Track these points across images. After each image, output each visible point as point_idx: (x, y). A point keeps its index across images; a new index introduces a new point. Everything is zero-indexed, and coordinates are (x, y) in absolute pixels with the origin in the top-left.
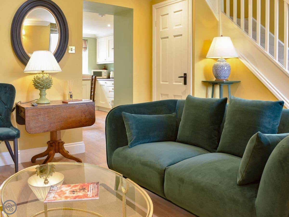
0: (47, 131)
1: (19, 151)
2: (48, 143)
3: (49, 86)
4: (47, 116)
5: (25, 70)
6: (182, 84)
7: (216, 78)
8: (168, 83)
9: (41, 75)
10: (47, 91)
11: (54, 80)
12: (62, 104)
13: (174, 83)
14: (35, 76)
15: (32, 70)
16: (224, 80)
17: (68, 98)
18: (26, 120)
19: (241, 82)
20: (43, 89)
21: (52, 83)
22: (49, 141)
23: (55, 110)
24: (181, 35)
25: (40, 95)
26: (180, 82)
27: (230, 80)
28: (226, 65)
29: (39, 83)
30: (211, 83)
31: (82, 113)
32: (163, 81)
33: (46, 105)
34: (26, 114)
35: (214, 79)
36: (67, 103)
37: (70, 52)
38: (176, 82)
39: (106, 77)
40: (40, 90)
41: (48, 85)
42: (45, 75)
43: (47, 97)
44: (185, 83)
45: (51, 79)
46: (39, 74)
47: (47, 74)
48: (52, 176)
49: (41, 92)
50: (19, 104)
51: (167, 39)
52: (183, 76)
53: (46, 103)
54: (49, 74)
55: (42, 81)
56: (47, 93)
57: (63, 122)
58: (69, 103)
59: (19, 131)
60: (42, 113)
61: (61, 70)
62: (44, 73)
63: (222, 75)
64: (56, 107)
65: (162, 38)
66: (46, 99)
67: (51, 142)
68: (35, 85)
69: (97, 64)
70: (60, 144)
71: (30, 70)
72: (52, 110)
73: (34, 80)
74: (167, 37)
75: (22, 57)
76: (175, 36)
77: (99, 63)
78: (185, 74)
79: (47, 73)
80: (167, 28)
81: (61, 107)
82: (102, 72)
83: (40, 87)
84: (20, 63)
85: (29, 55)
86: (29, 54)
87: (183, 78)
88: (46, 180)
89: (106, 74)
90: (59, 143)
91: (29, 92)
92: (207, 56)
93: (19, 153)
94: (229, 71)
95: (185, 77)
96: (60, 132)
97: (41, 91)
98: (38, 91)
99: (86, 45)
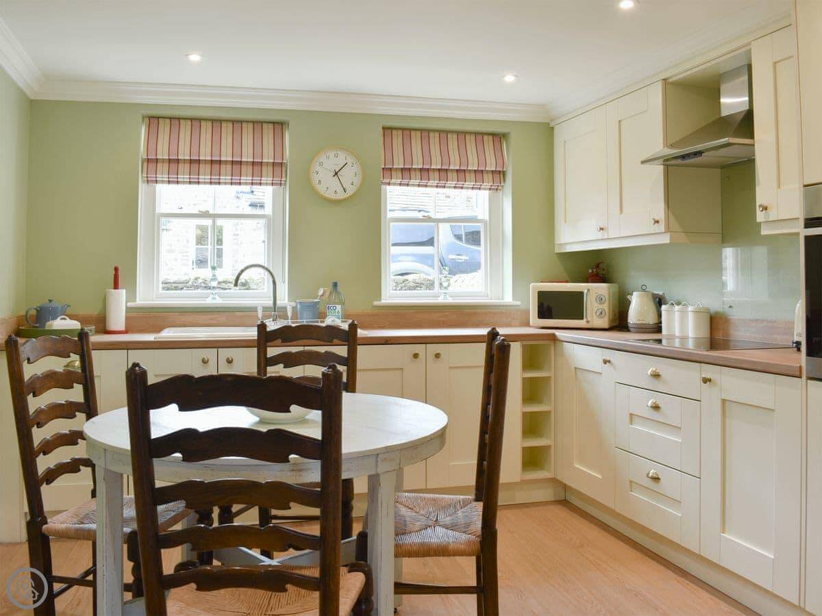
39: (604, 323)
69: (557, 251)
77: (569, 249)
82: (582, 293)
89: (605, 307)
99: (500, 162)
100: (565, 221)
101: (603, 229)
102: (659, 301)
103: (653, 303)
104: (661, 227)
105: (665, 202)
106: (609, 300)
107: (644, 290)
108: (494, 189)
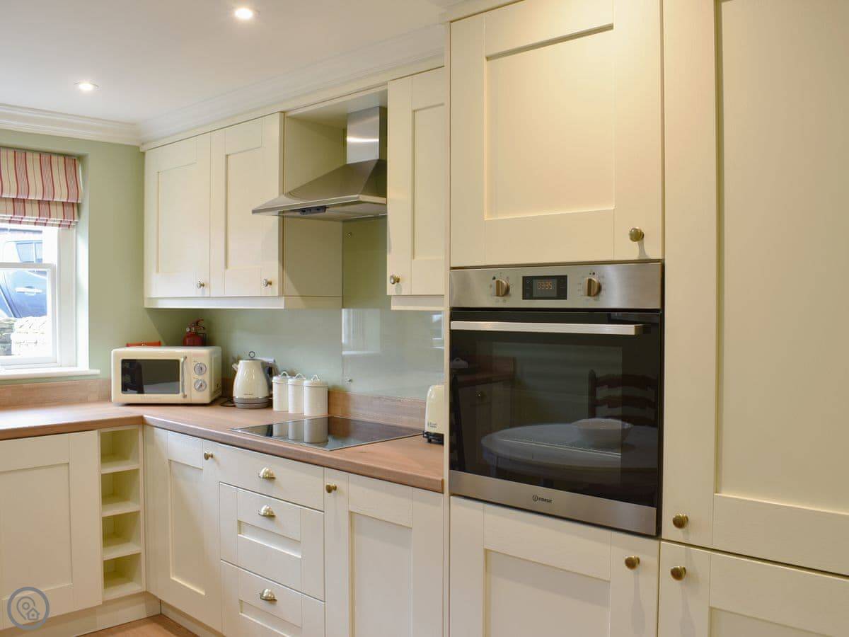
39: (205, 397)
69: (147, 305)
82: (177, 362)
99: (73, 191)
100: (158, 271)
101: (203, 285)
102: (270, 371)
103: (262, 373)
104: (275, 290)
105: (279, 259)
106: (211, 369)
107: (252, 359)
108: (65, 226)
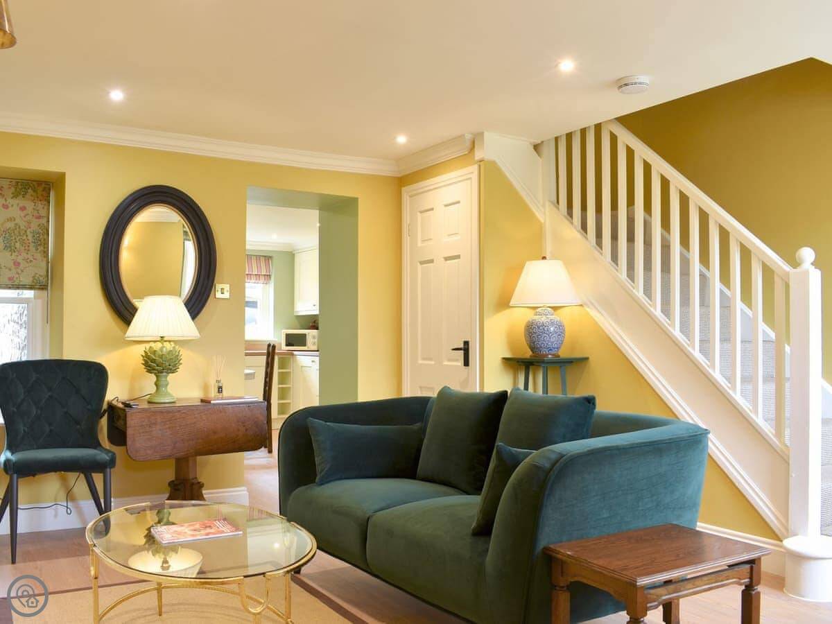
0: (169, 457)
1: (112, 499)
2: (171, 484)
3: (174, 367)
4: (169, 428)
5: (126, 336)
6: (460, 364)
7: (532, 351)
8: (433, 363)
9: (159, 345)
10: (171, 377)
11: (185, 355)
12: (199, 404)
13: (446, 363)
14: (148, 346)
15: (141, 335)
16: (550, 356)
17: (213, 393)
18: (128, 433)
19: (591, 359)
20: (162, 373)
21: (181, 362)
22: (173, 481)
23: (183, 415)
24: (458, 257)
25: (156, 384)
26: (457, 360)
27: (564, 353)
28: (552, 323)
29: (153, 361)
30: (522, 362)
31: (240, 423)
32: (424, 359)
33: (167, 405)
34: (128, 423)
35: (528, 354)
36: (209, 402)
37: (219, 295)
38: (449, 360)
39: (315, 348)
40: (155, 374)
41: (172, 364)
42: (166, 344)
43: (170, 389)
44: (466, 363)
45: (179, 353)
46: (155, 341)
47: (172, 343)
48: (177, 553)
49: (157, 380)
50: (115, 403)
51: (432, 264)
52: (462, 346)
53: (167, 401)
54: (175, 344)
55: (161, 356)
56: (170, 382)
57: (200, 441)
58: (212, 402)
59: (114, 454)
60: (159, 420)
61: (199, 335)
62: (166, 341)
63: (542, 345)
64: (189, 410)
65: (422, 263)
66: (167, 394)
67: (175, 482)
68: (146, 364)
69: (296, 314)
70: (195, 487)
71: (137, 335)
72: (178, 415)
73: (144, 355)
74: (432, 261)
75: (122, 309)
76: (446, 259)
77: (300, 314)
78: (466, 343)
79: (170, 341)
80: (430, 239)
81: (197, 410)
82: (305, 335)
83: (157, 370)
84: (119, 321)
85: (136, 302)
86: (134, 300)
87: (462, 352)
88: (165, 562)
90: (193, 484)
91: (134, 379)
92: (511, 304)
93: (112, 504)
94: (559, 335)
95: (466, 348)
96: (195, 462)
97: (157, 377)
98: (153, 378)
99: (268, 270)
106: (317, 338)
108: (265, 284)
